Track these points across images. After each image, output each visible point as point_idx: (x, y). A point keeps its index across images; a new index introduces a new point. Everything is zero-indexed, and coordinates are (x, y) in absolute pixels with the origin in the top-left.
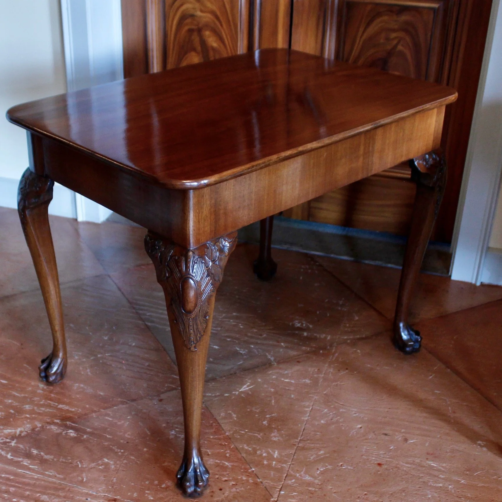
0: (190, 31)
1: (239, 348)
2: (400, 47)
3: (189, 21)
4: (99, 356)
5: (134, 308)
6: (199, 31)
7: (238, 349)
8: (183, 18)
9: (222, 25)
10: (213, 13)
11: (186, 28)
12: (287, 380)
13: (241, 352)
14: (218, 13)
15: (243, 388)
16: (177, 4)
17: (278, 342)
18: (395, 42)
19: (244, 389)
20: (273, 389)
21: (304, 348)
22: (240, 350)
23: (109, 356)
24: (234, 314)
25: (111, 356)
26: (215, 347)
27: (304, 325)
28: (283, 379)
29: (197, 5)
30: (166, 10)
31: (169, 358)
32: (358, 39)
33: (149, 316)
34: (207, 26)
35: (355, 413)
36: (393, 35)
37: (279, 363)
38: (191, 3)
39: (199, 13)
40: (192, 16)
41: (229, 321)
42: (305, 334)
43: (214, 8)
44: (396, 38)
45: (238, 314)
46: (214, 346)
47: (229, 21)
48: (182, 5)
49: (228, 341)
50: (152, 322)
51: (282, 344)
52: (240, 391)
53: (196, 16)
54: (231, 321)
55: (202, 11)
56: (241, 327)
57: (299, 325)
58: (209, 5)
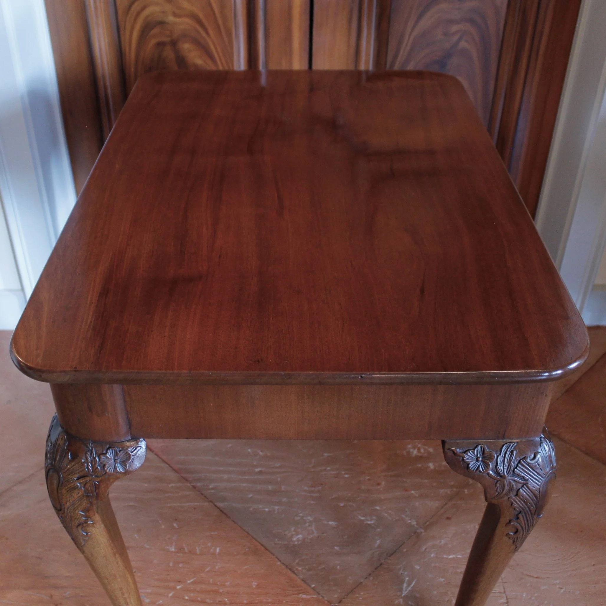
0: (160, 45)
1: (363, 516)
2: (463, 44)
3: (156, 31)
4: (178, 587)
5: (186, 480)
6: (174, 43)
7: (363, 518)
8: (147, 27)
9: (207, 33)
10: (194, 17)
11: (153, 42)
12: (451, 557)
13: (369, 522)
14: (201, 16)
15: (404, 589)
16: (136, 7)
17: (406, 490)
18: (456, 38)
19: (406, 590)
20: (442, 577)
21: (442, 491)
22: (367, 520)
23: (192, 583)
24: (326, 455)
25: (194, 583)
26: (330, 523)
27: (422, 451)
28: (445, 556)
29: (168, 7)
30: (120, 17)
31: (279, 563)
32: (406, 37)
33: (212, 489)
34: (185, 36)
35: (561, 587)
36: (455, 28)
37: (426, 528)
38: (158, 4)
39: (171, 19)
40: (161, 23)
41: (325, 470)
42: (431, 466)
43: (195, 9)
44: (457, 32)
45: (330, 454)
46: (328, 522)
47: (218, 27)
48: (143, 8)
49: (341, 507)
50: (224, 499)
51: (413, 492)
52: (403, 595)
53: (168, 23)
54: (329, 469)
55: (175, 15)
56: (346, 476)
57: (415, 452)
58: (186, 5)
